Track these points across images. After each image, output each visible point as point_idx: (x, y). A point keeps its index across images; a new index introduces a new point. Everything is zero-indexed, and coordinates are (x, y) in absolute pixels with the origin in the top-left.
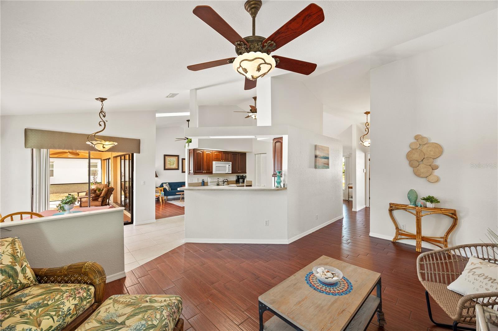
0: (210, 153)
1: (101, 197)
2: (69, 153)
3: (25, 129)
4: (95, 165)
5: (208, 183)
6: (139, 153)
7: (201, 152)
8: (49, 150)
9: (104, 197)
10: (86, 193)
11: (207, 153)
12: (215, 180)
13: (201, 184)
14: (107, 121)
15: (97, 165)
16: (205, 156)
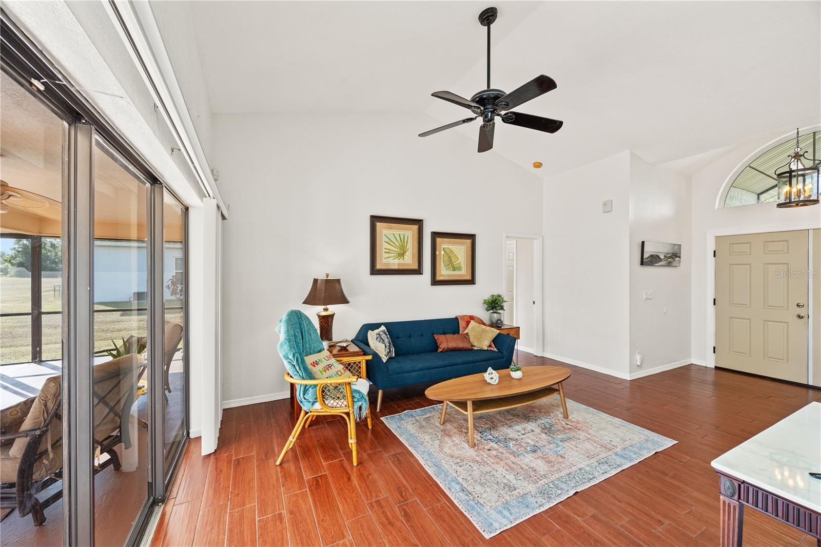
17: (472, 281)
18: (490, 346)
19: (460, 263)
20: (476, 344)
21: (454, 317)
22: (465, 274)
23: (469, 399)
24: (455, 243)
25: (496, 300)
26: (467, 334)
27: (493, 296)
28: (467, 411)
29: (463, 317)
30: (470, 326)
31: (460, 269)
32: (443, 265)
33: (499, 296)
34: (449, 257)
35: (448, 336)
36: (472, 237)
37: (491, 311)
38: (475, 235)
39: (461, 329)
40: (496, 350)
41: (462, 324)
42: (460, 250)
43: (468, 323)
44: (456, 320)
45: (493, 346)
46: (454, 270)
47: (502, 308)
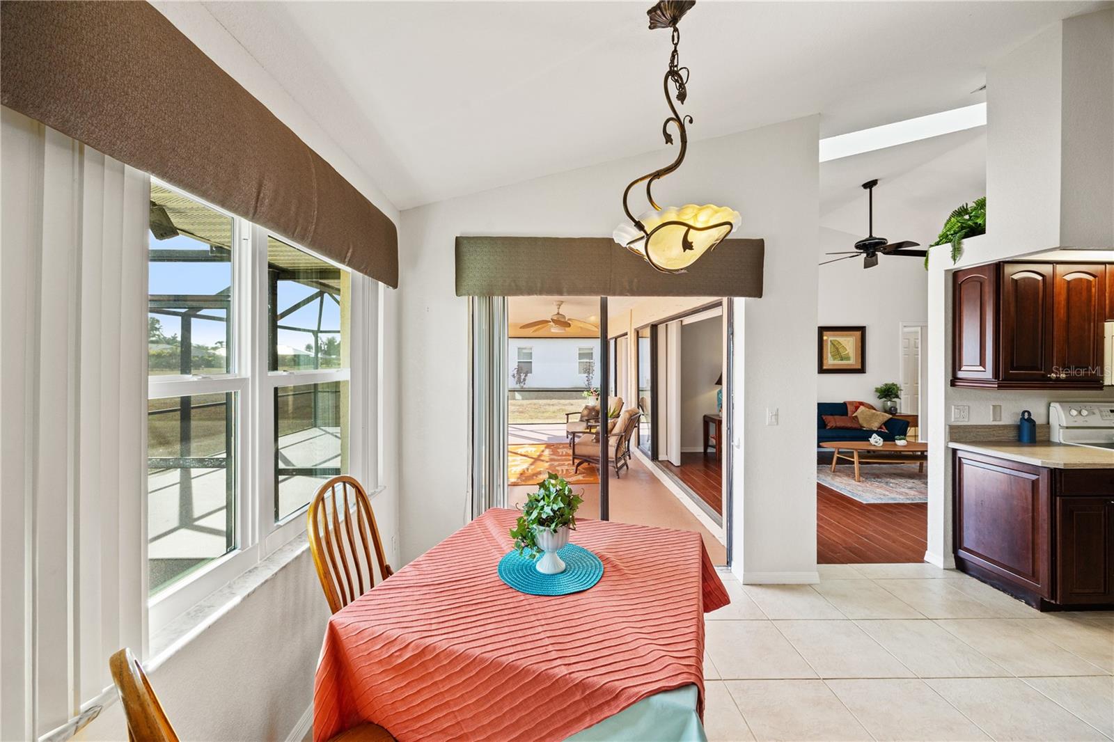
0: (1091, 278)
1: (615, 435)
2: (552, 323)
3: (457, 238)
4: (589, 353)
5: (1049, 433)
6: (760, 296)
7: (1040, 278)
8: (506, 297)
9: (622, 436)
10: (582, 417)
11: (1069, 278)
12: (1098, 416)
13: (1012, 434)
14: (691, 121)
15: (592, 353)
16: (1061, 298)
17: (862, 370)
18: (881, 428)
19: (848, 353)
20: (865, 426)
21: (842, 402)
22: (854, 363)
23: (856, 450)
24: (843, 336)
25: (890, 389)
26: (856, 417)
27: (886, 385)
28: (853, 458)
29: (851, 403)
30: (859, 410)
31: (848, 358)
32: (829, 355)
33: (893, 385)
34: (837, 348)
35: (836, 417)
36: (862, 329)
37: (884, 399)
38: (865, 327)
39: (849, 413)
40: (887, 431)
41: (850, 408)
42: (849, 343)
43: (857, 408)
44: (845, 404)
45: (884, 428)
46: (842, 360)
47: (897, 397)
